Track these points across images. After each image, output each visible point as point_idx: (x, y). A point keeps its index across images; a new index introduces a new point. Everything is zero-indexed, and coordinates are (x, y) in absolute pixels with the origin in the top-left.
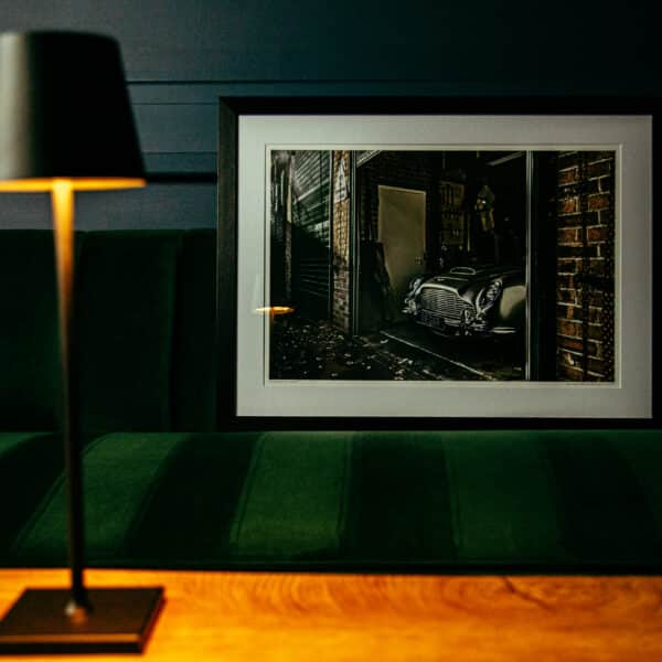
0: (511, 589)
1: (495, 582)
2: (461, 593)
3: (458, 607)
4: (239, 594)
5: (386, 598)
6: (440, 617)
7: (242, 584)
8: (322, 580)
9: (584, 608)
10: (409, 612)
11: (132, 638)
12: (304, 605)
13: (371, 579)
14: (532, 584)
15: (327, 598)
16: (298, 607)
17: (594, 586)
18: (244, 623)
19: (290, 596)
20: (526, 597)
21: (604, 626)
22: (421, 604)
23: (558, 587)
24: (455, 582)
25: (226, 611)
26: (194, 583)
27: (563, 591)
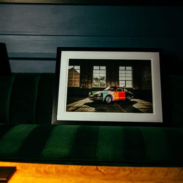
0: (97, 169)
1: (95, 167)
2: (85, 170)
3: (83, 173)
4: (34, 169)
5: (67, 171)
6: (78, 176)
7: (35, 166)
8: (54, 166)
9: (112, 174)
10: (71, 174)
11: (5, 179)
12: (48, 172)
13: (66, 166)
14: (102, 168)
15: (54, 170)
16: (46, 172)
17: (117, 169)
18: (33, 176)
19: (46, 170)
20: (100, 171)
21: (115, 179)
22: (75, 172)
23: (108, 169)
24: (85, 167)
25: (30, 173)
26: (24, 166)
27: (109, 170)
